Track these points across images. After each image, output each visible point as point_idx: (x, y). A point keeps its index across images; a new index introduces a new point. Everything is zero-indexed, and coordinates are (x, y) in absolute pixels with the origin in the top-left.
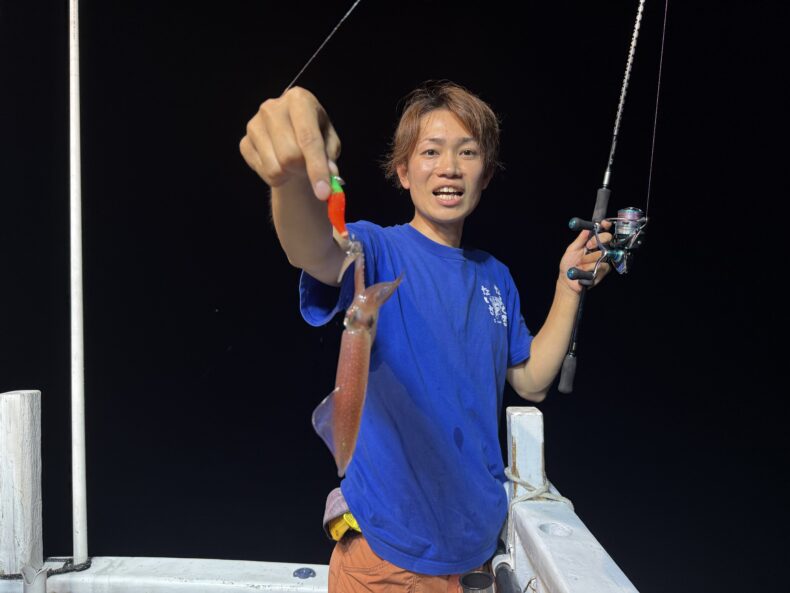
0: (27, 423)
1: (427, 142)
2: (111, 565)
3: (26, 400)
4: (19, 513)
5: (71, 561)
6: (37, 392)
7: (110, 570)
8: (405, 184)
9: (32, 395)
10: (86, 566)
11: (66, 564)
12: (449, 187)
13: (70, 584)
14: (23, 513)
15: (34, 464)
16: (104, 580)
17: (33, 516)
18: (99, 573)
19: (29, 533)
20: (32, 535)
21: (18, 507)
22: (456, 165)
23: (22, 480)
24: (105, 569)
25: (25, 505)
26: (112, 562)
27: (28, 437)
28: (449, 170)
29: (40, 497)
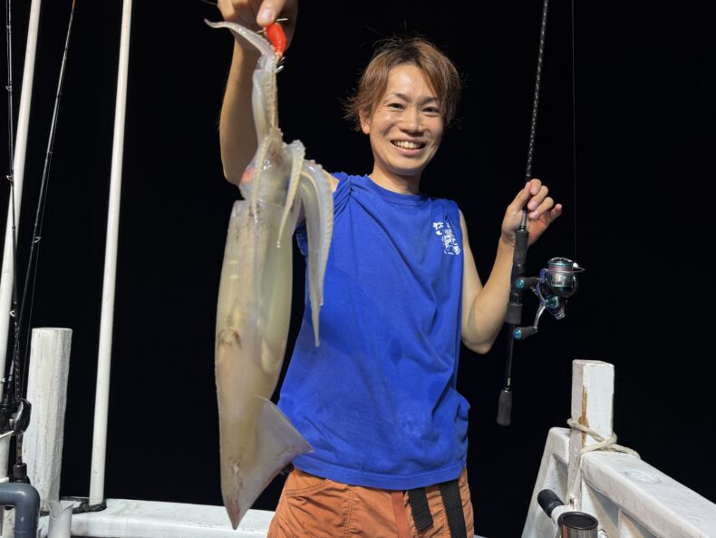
0: (58, 359)
1: (393, 96)
2: (126, 508)
3: (59, 336)
4: (42, 448)
5: (87, 502)
6: (69, 331)
7: (127, 512)
8: (366, 129)
9: (65, 332)
10: (102, 507)
11: (82, 504)
12: (410, 141)
13: (88, 524)
14: (46, 449)
15: (60, 401)
16: (122, 521)
17: (54, 452)
18: (117, 514)
19: (50, 469)
20: (53, 472)
21: (41, 442)
22: (419, 121)
23: (48, 416)
24: (122, 511)
25: (48, 442)
26: (128, 504)
27: (57, 373)
28: (412, 126)
29: (62, 434)
